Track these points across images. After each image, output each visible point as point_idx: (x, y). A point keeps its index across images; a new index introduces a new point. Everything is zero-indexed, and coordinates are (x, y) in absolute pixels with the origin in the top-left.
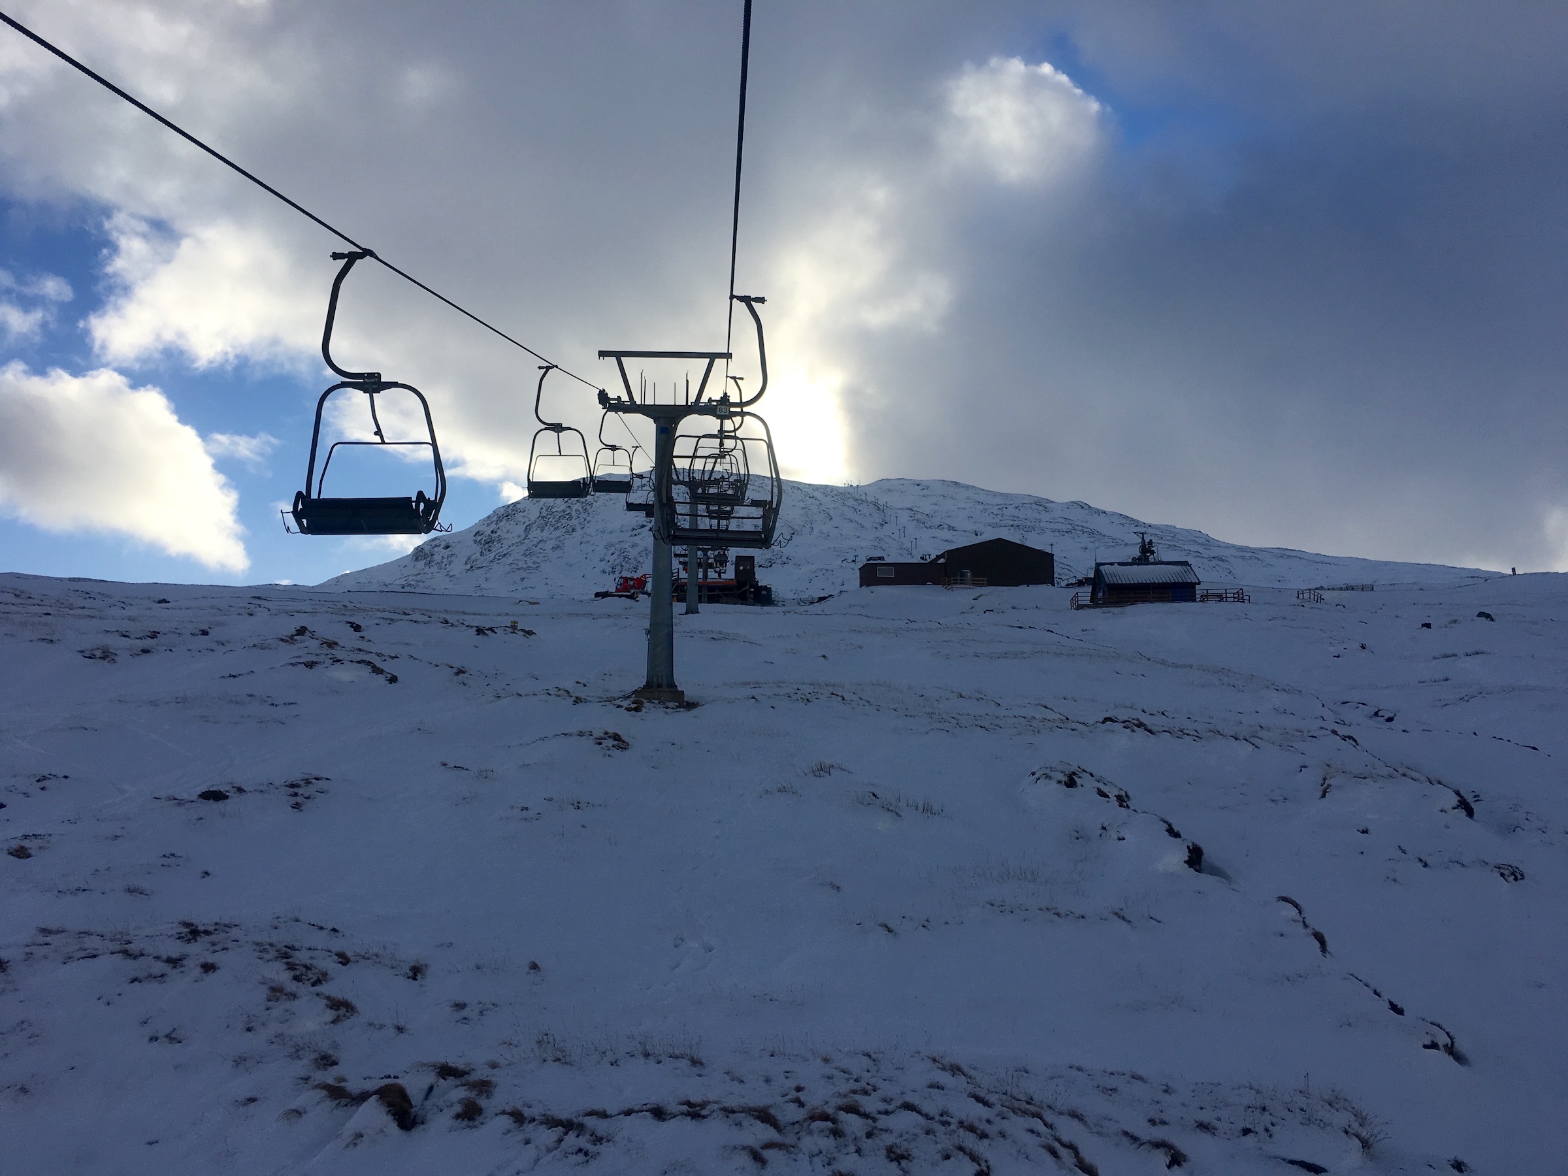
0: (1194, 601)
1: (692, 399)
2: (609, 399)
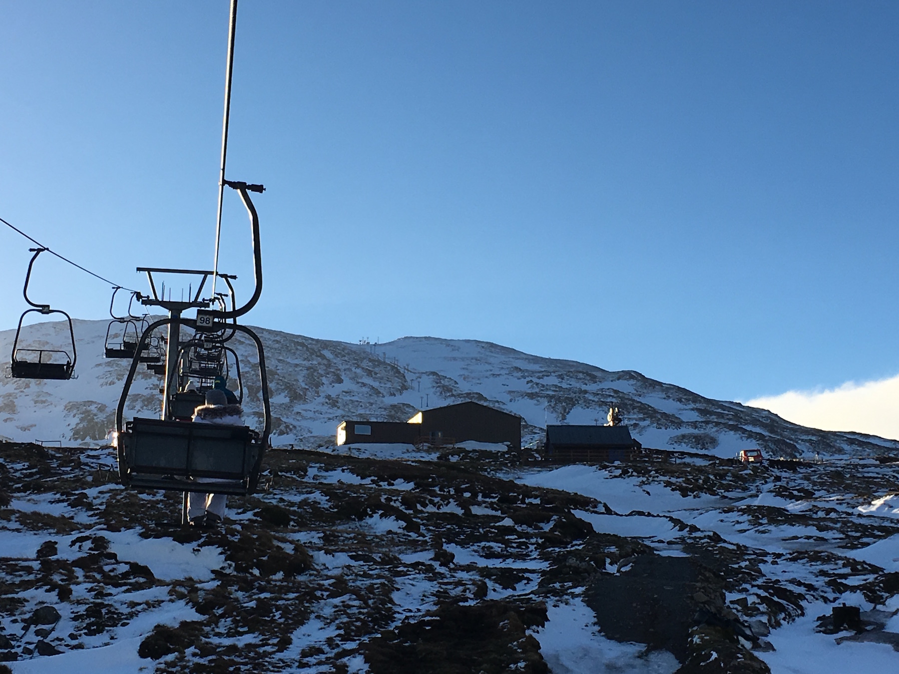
1: (192, 299)
2: (142, 297)
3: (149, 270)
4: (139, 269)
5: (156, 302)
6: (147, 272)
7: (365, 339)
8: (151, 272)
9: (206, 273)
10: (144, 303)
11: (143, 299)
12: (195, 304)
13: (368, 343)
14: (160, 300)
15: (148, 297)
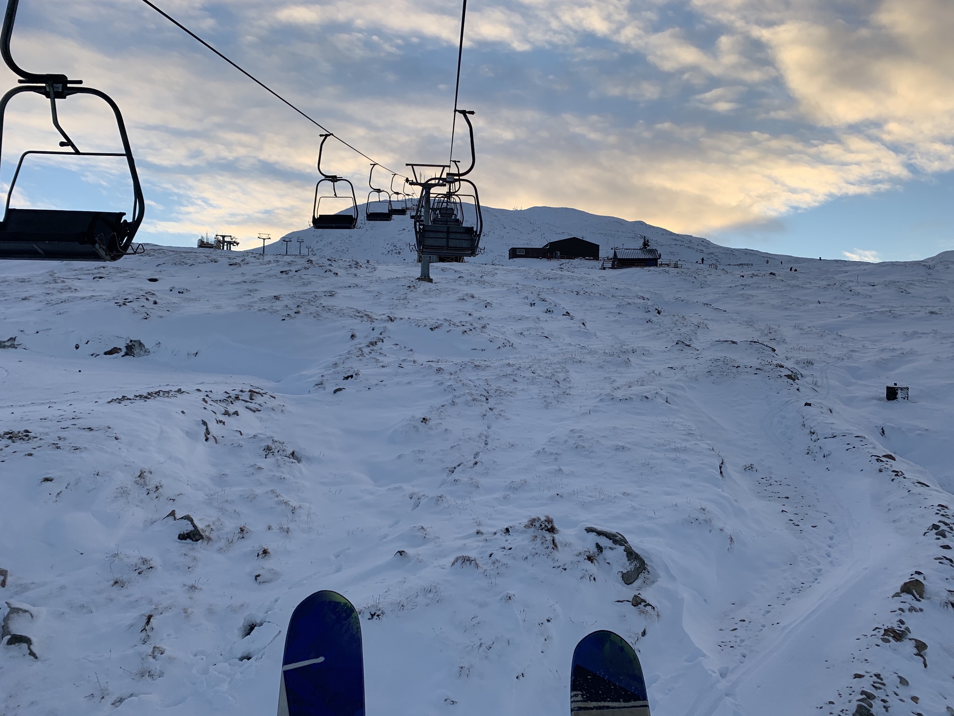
0: (657, 266)
2: (409, 181)
3: (412, 165)
4: (407, 165)
5: (417, 184)
6: (411, 166)
7: (516, 208)
8: (414, 166)
9: (444, 167)
10: (411, 184)
11: (410, 182)
12: (438, 184)
13: (517, 210)
14: (419, 182)
15: (412, 181)
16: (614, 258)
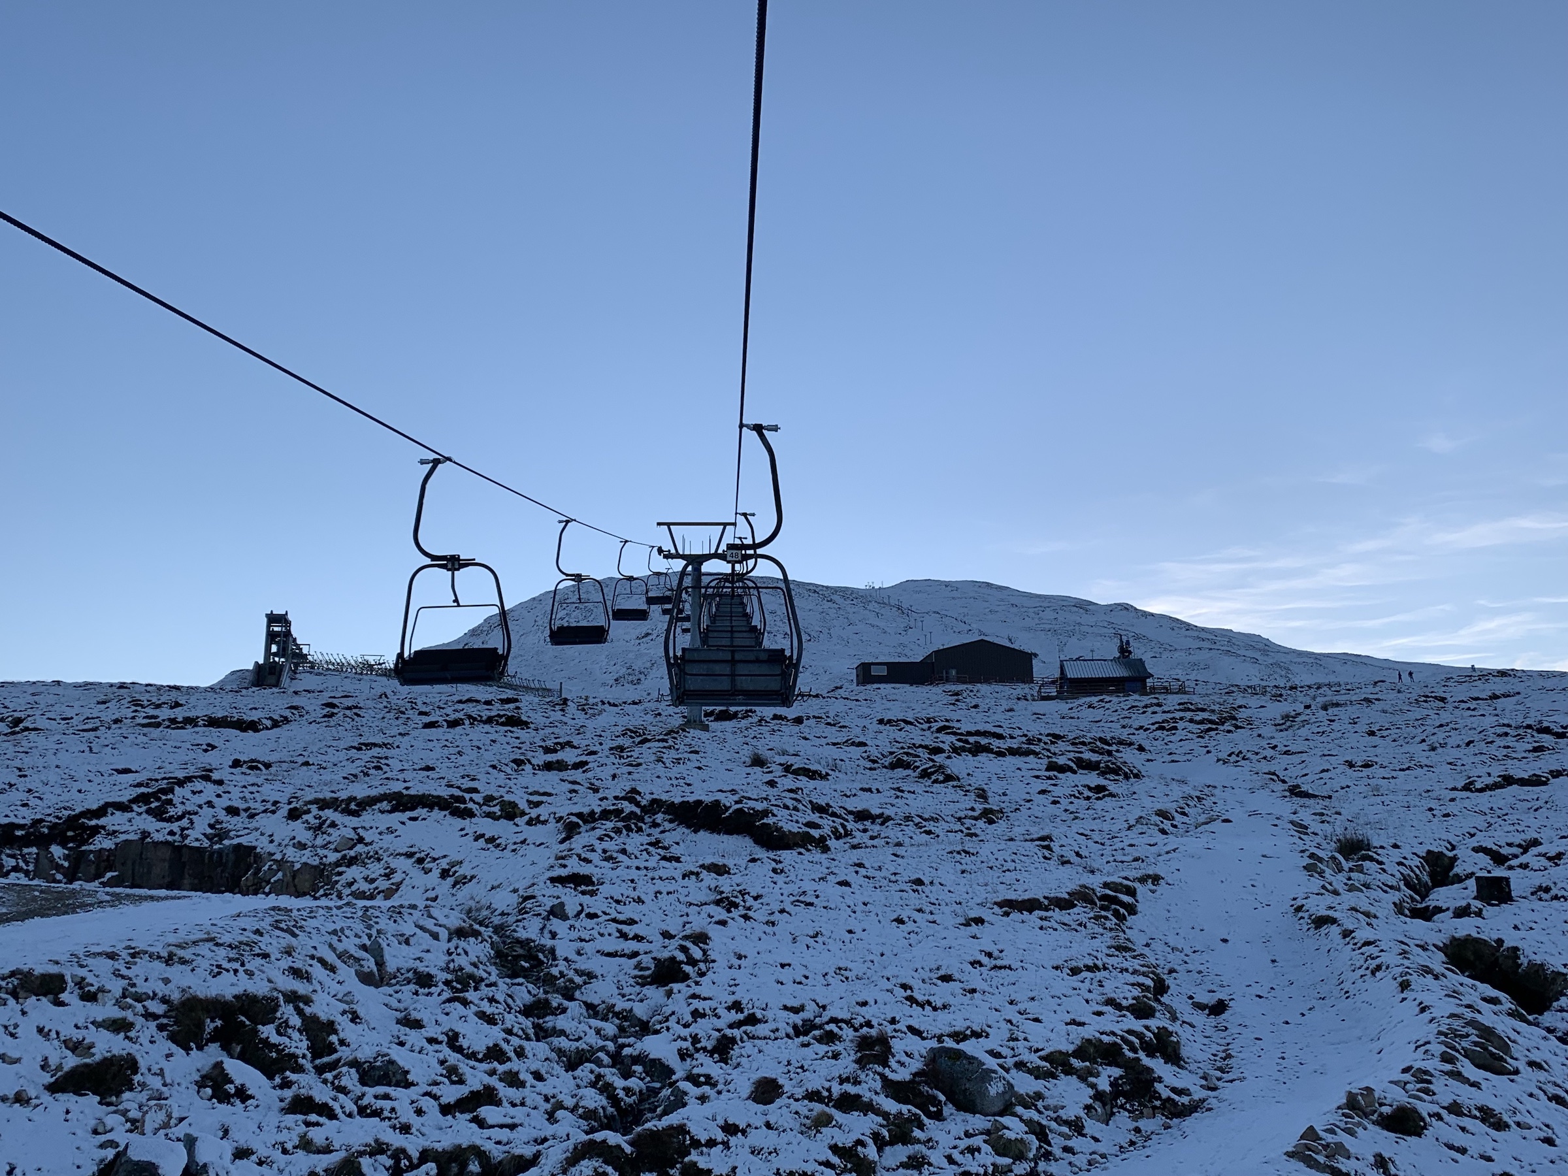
1: (713, 551)
3: (669, 525)
4: (659, 524)
5: (678, 556)
6: (666, 526)
7: (870, 583)
8: (671, 527)
9: (725, 525)
10: (666, 557)
11: (664, 553)
13: (874, 587)
14: (681, 553)
15: (669, 551)
16: (1061, 679)
